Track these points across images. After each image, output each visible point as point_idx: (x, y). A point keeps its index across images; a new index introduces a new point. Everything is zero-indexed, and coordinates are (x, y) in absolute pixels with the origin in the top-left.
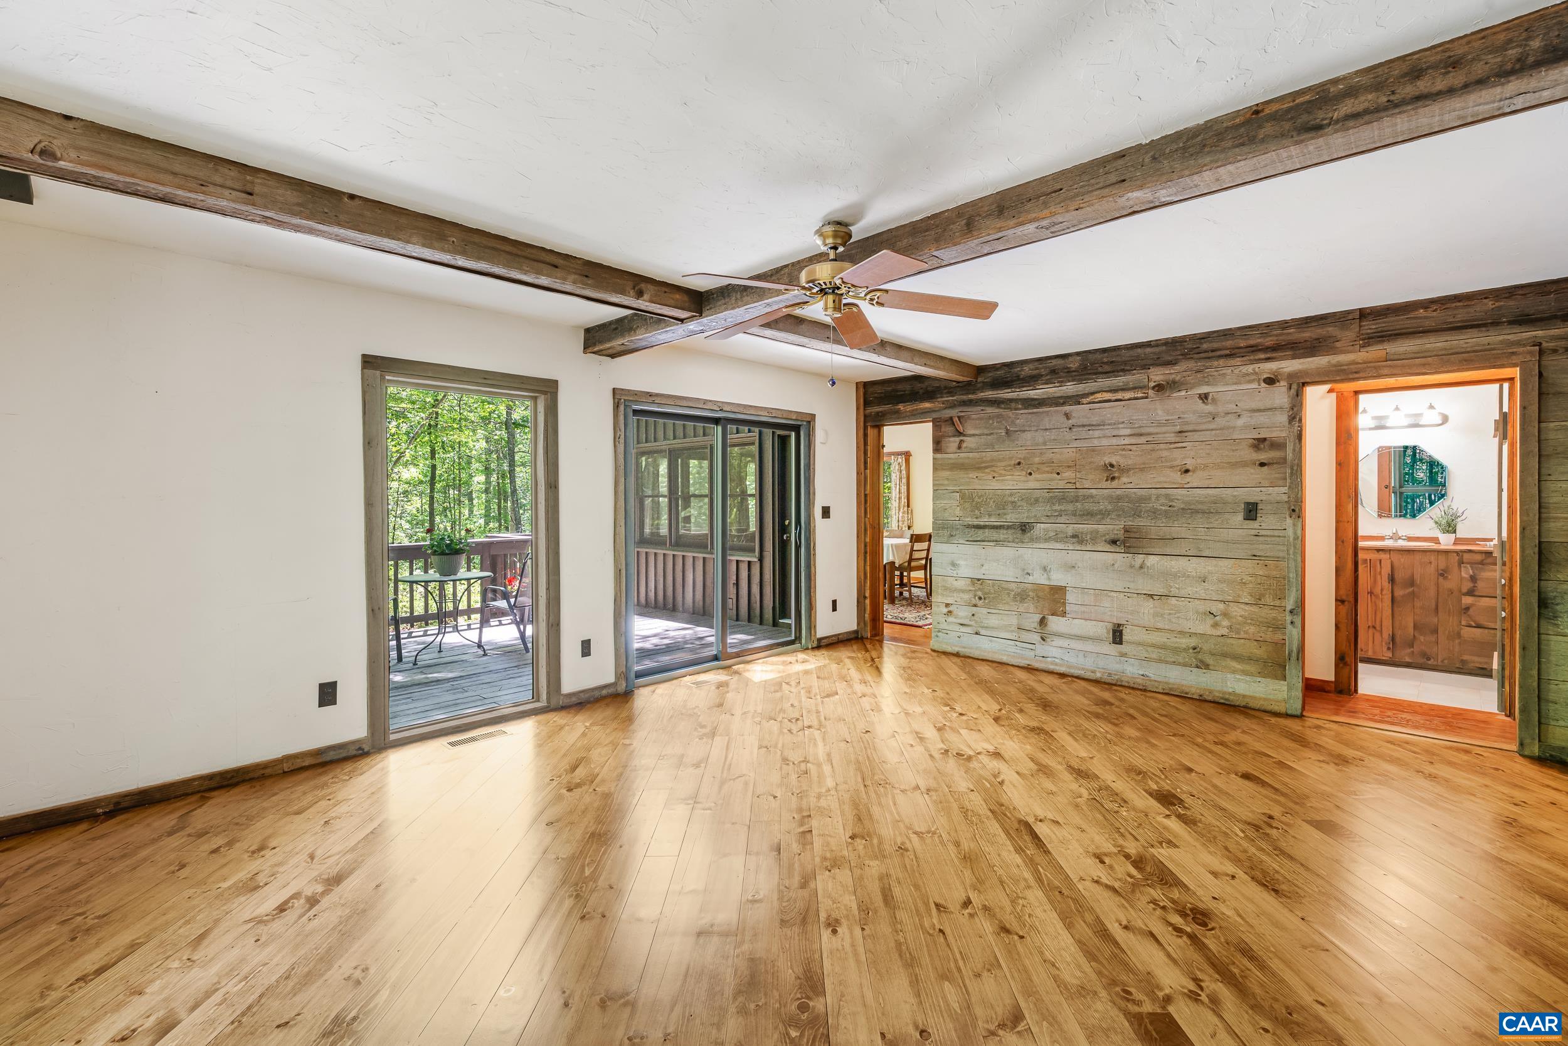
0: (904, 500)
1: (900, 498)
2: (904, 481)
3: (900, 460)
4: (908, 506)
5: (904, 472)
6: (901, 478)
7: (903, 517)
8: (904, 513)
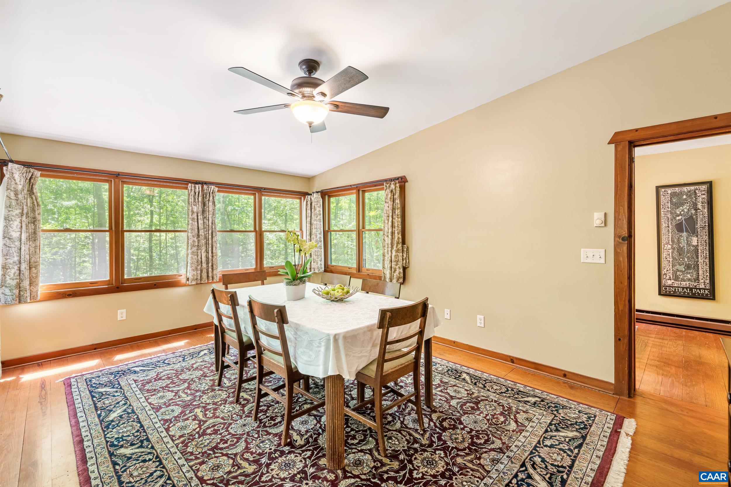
0: (398, 236)
1: (393, 233)
2: (398, 212)
3: (393, 186)
4: (404, 242)
5: (398, 201)
6: (393, 209)
7: (396, 256)
8: (397, 251)
